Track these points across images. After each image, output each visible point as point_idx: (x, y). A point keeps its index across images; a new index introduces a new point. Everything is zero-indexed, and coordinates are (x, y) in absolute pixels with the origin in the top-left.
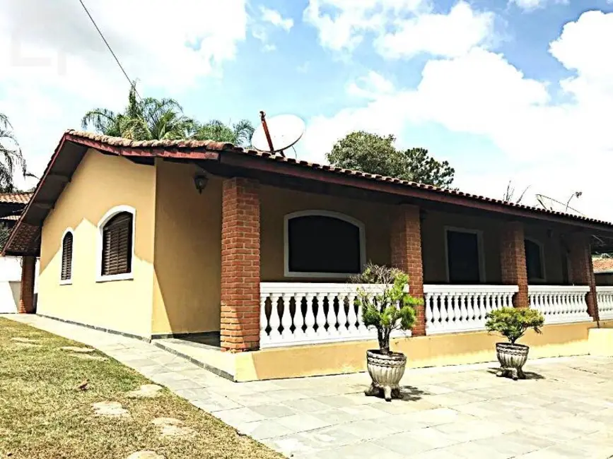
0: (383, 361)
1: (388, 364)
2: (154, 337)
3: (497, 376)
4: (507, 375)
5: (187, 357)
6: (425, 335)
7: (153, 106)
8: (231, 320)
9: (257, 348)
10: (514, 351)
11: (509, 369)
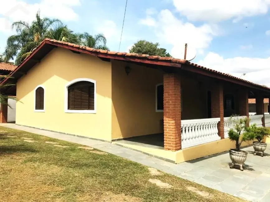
0: (241, 155)
1: (243, 156)
2: (113, 141)
3: (254, 155)
4: (258, 154)
5: (141, 152)
6: (224, 138)
7: (48, 22)
8: (171, 137)
9: (181, 149)
10: (262, 145)
11: (260, 152)
